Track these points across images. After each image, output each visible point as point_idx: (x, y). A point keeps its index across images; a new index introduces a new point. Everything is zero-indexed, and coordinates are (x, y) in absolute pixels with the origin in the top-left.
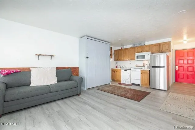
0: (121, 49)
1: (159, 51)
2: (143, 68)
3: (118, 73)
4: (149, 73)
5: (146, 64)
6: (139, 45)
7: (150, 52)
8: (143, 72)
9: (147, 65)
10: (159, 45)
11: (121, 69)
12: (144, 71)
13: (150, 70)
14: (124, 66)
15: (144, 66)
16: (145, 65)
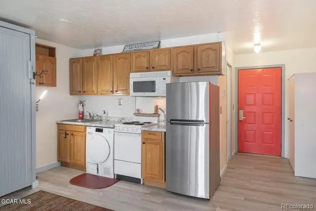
0: (95, 55)
1: (192, 70)
2: (154, 120)
3: (78, 139)
4: (163, 141)
5: (160, 109)
6: (144, 48)
7: (169, 73)
8: (147, 139)
9: (163, 112)
10: (194, 50)
11: (86, 126)
12: (150, 133)
13: (165, 132)
14: (101, 113)
15: (156, 114)
16: (160, 112)
